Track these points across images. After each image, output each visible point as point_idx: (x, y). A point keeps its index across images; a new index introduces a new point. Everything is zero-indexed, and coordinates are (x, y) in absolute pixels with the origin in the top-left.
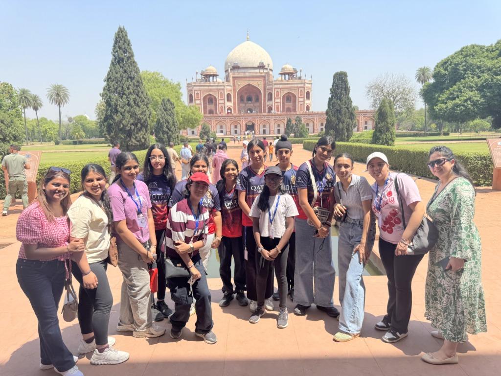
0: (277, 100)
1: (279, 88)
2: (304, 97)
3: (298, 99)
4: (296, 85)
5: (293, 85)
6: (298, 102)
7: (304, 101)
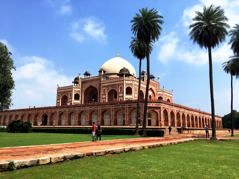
0: (104, 97)
1: (105, 87)
2: (123, 93)
3: (119, 95)
4: (117, 83)
5: (115, 83)
6: (119, 97)
7: (123, 96)
